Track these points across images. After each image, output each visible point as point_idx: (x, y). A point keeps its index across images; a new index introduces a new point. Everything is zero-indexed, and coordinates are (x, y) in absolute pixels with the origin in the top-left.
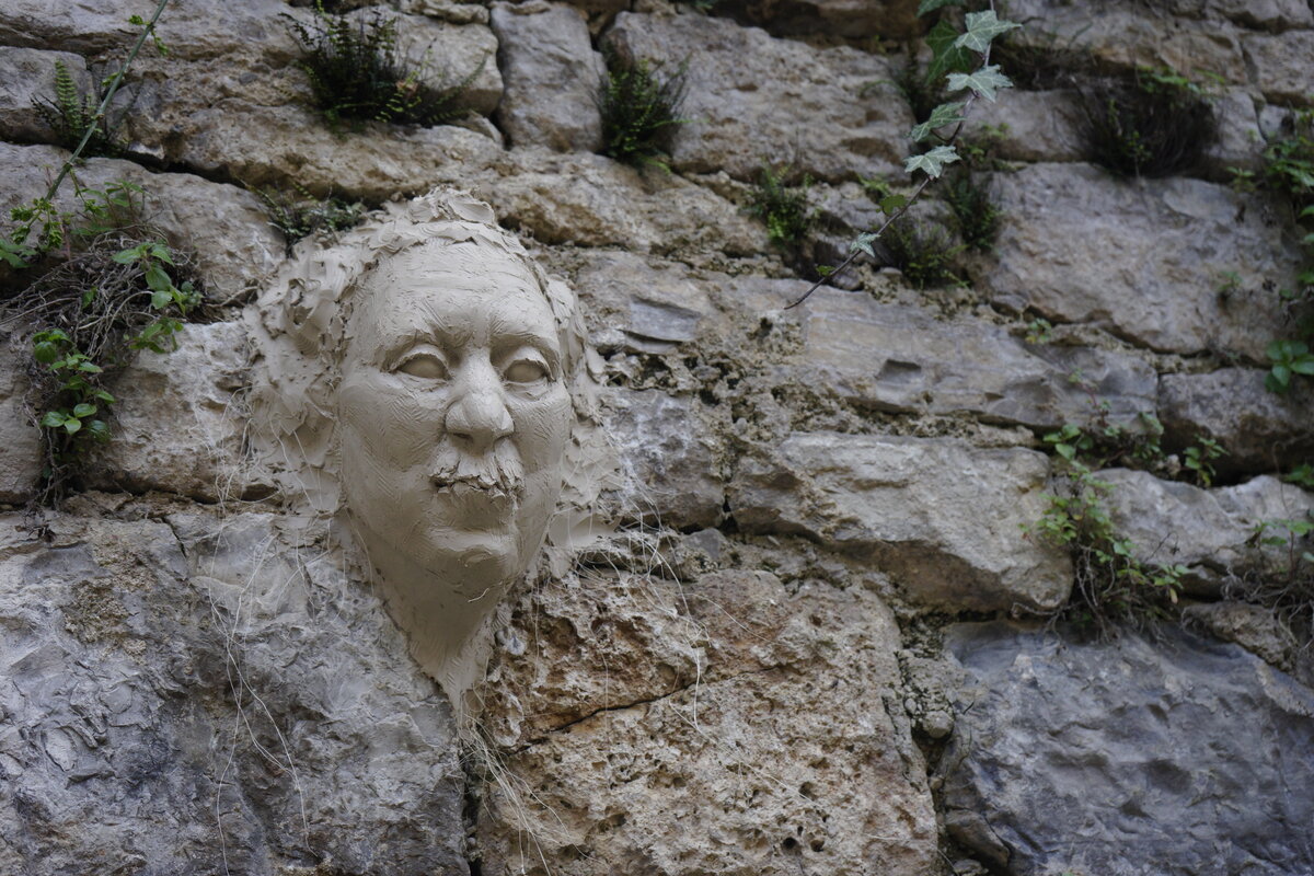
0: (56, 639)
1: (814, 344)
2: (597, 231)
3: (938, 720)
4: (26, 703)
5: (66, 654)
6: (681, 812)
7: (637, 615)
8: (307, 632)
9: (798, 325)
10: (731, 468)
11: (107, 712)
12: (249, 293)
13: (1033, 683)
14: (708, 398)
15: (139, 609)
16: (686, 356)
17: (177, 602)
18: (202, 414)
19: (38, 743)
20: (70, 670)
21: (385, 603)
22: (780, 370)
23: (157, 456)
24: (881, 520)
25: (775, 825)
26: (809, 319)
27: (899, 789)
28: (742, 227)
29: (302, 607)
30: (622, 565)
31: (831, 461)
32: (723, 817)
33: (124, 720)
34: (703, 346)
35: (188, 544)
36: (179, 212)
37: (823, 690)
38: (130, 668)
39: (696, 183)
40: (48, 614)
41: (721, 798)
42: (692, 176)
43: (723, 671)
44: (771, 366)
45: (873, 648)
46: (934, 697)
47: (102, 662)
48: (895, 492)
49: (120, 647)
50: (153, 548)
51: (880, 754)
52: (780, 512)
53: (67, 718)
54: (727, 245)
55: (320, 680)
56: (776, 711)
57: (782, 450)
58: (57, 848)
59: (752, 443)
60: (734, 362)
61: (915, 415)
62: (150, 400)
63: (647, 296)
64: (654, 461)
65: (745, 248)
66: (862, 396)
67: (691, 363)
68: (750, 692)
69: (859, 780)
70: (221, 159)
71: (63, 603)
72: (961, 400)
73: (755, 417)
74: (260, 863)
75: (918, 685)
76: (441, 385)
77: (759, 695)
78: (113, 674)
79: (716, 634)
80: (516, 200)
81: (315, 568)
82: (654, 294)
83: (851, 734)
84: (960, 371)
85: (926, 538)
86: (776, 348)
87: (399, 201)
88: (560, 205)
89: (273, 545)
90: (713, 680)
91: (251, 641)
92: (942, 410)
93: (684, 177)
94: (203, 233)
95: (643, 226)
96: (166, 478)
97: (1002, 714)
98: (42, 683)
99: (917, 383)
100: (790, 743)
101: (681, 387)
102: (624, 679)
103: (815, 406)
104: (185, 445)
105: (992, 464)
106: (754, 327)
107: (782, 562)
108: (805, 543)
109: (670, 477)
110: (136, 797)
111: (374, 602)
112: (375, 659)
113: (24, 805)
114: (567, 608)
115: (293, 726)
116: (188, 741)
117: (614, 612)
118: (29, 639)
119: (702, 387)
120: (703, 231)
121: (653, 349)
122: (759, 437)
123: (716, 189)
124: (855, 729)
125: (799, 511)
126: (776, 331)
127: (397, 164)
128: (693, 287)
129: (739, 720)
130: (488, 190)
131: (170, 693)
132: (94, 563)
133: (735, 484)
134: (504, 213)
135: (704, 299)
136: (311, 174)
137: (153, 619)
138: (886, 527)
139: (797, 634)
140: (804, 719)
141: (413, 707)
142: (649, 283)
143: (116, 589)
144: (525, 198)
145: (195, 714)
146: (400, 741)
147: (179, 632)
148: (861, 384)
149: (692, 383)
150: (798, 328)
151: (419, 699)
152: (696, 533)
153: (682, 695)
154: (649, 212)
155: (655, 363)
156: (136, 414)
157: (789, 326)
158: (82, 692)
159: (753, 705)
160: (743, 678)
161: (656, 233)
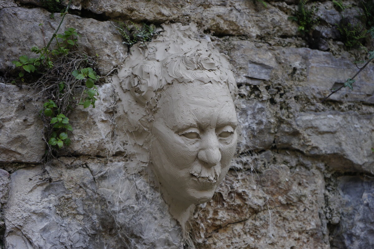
0: (54, 219)
1: (311, 77)
2: (238, 30)
3: (336, 220)
4: (45, 243)
5: (57, 223)
7: (244, 190)
8: (136, 208)
9: (306, 68)
10: (278, 129)
11: (72, 244)
12: (114, 70)
13: (367, 205)
14: (272, 101)
15: (81, 204)
16: (266, 85)
17: (93, 200)
18: (100, 125)
20: (59, 229)
21: (162, 194)
22: (298, 88)
24: (325, 146)
26: (310, 67)
27: (321, 245)
28: (289, 25)
29: (134, 197)
30: (239, 170)
31: (312, 124)
33: (78, 245)
34: (273, 81)
35: (96, 177)
36: (89, 38)
37: (301, 212)
38: (78, 226)
39: (274, 6)
40: (51, 210)
42: (273, 3)
44: (295, 87)
45: (317, 194)
46: (335, 212)
47: (69, 224)
48: (331, 135)
49: (74, 218)
50: (85, 181)
51: (316, 233)
52: (292, 144)
54: (283, 33)
55: (140, 224)
56: (285, 221)
57: (296, 122)
59: (286, 119)
60: (283, 86)
61: (341, 103)
62: (82, 122)
63: (255, 61)
64: (253, 130)
65: (289, 34)
66: (325, 97)
67: (268, 88)
68: (277, 215)
69: (309, 243)
70: (103, 10)
71: (56, 204)
72: (358, 96)
73: (288, 108)
75: (331, 207)
76: (197, 141)
77: (280, 216)
78: (73, 229)
79: (268, 193)
80: (210, 21)
81: (139, 183)
82: (257, 59)
83: (308, 229)
84: (359, 85)
85: (339, 152)
86: (297, 79)
87: (168, 24)
88: (225, 21)
89: (125, 174)
91: (118, 212)
92: (350, 100)
93: (270, 4)
94: (98, 47)
95: (254, 27)
96: (88, 152)
97: (357, 217)
98: (50, 234)
99: (344, 90)
100: (289, 232)
101: (264, 99)
102: (237, 213)
104: (95, 139)
105: (365, 121)
106: (290, 71)
107: (290, 161)
108: (298, 154)
109: (258, 135)
111: (158, 194)
112: (158, 216)
114: (220, 189)
115: (131, 241)
117: (236, 189)
118: (45, 219)
119: (270, 97)
120: (276, 29)
121: (255, 83)
122: (288, 117)
123: (281, 8)
124: (310, 226)
125: (299, 144)
126: (298, 72)
127: (168, 9)
128: (270, 54)
129: (273, 226)
130: (200, 17)
131: (92, 234)
132: (65, 188)
133: (278, 134)
134: (206, 28)
135: (274, 59)
136: (136, 15)
137: (86, 208)
138: (327, 148)
139: (294, 193)
140: (294, 224)
141: (170, 231)
142: (255, 54)
143: (73, 198)
144: (214, 20)
145: (99, 239)
146: (165, 243)
147: (94, 212)
148: (325, 92)
149: (268, 96)
150: (305, 70)
151: (172, 228)
152: (263, 153)
153: (255, 217)
154: (257, 21)
155: (255, 88)
156: (78, 128)
157: (302, 69)
158: (63, 237)
159: (278, 220)
160: (275, 210)
161: (258, 30)
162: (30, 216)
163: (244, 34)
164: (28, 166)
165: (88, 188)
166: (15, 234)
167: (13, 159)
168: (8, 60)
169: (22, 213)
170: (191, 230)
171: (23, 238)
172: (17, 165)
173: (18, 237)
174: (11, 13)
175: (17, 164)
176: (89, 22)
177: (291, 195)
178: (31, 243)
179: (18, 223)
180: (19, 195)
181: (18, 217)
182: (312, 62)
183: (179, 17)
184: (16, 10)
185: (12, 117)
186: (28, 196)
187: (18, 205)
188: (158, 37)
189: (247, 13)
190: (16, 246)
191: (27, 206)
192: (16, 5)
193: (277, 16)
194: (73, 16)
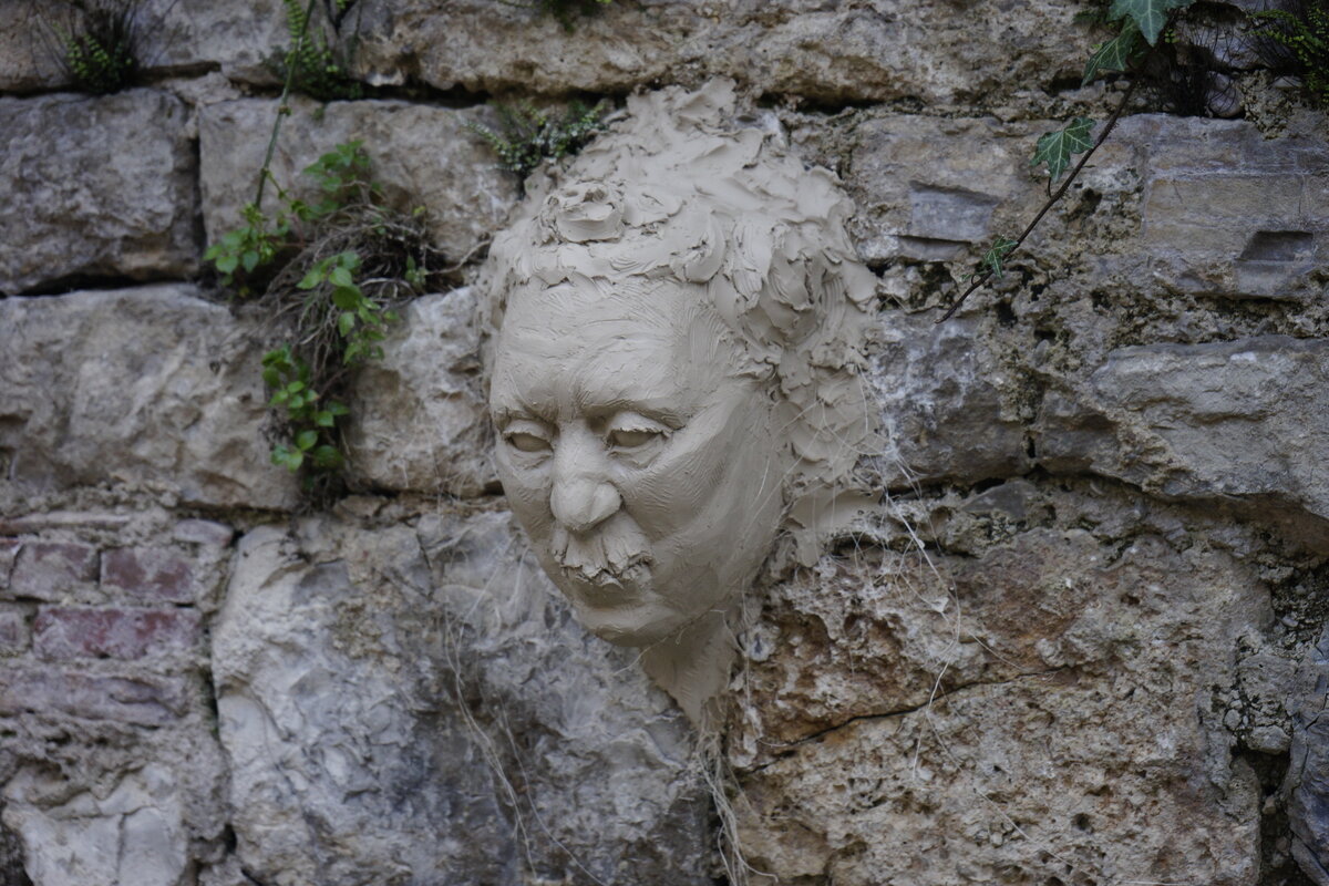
0: (324, 661)
1: (1154, 221)
2: (885, 83)
3: (1268, 736)
4: (305, 722)
5: (333, 675)
6: (927, 844)
7: (893, 611)
8: (542, 645)
9: (1138, 190)
10: (1032, 406)
11: (369, 733)
12: (481, 249)
14: (1005, 314)
15: (390, 628)
16: (977, 261)
17: (422, 618)
18: (435, 408)
19: (319, 760)
20: (340, 690)
22: (1104, 262)
24: (1228, 466)
25: (1039, 863)
26: (1153, 180)
27: (1207, 822)
28: (1082, 43)
29: (541, 615)
30: (879, 546)
31: (1161, 389)
32: (975, 851)
33: (386, 738)
35: (431, 553)
36: (407, 164)
37: (1117, 699)
38: (388, 685)
40: (314, 637)
41: (971, 832)
43: (1001, 672)
44: (1093, 258)
45: (1199, 637)
46: (1265, 708)
47: (367, 678)
48: (1249, 427)
49: (380, 663)
50: (397, 564)
51: (1184, 779)
52: (1091, 461)
53: (338, 737)
54: (1059, 72)
55: (555, 696)
57: (1093, 381)
58: (341, 857)
59: (1055, 374)
60: (1038, 261)
61: (1298, 307)
62: (388, 398)
63: (932, 181)
64: (922, 415)
65: (1082, 72)
66: (1218, 288)
68: (1021, 703)
69: (1155, 809)
70: (453, 77)
71: (328, 622)
73: (1068, 335)
74: (512, 875)
75: (1248, 691)
76: (546, 458)
77: (1033, 705)
78: (374, 692)
79: (992, 627)
80: (777, 66)
82: (944, 175)
83: (1142, 757)
85: (1284, 490)
86: (1101, 231)
87: (642, 93)
88: (836, 58)
89: (512, 547)
90: (991, 681)
91: (492, 656)
94: (430, 187)
95: (944, 67)
96: (410, 482)
98: (317, 703)
99: (1305, 257)
100: (1066, 765)
101: (970, 307)
102: (879, 685)
103: (1151, 309)
104: (422, 447)
106: (1073, 204)
107: (1103, 518)
109: (946, 430)
110: (401, 811)
112: (607, 674)
113: (311, 818)
114: (818, 603)
115: (536, 741)
116: (444, 756)
117: (868, 607)
118: (300, 660)
119: (995, 301)
120: (1019, 64)
122: (1063, 366)
124: (1150, 751)
125: (1116, 461)
126: (1104, 205)
127: (632, 50)
128: (999, 152)
129: (1003, 739)
130: (744, 59)
131: (420, 712)
132: (349, 581)
133: (1039, 427)
134: (758, 92)
135: (1010, 170)
136: (544, 80)
137: (402, 637)
138: (1233, 475)
139: (1088, 631)
140: (1085, 737)
141: (648, 722)
142: (940, 158)
143: (368, 609)
144: (787, 60)
145: (452, 727)
146: (637, 757)
147: (424, 650)
148: (1216, 272)
149: (984, 297)
150: (1136, 196)
151: (655, 714)
152: (991, 490)
153: (947, 703)
154: (953, 44)
155: (939, 273)
156: (377, 415)
157: (1126, 196)
158: (348, 714)
159: (1025, 719)
160: (1019, 684)
161: (960, 74)
162: (263, 650)
163: (909, 93)
165: (407, 583)
166: (238, 692)
167: (235, 500)
169: (243, 639)
170: (726, 727)
171: (257, 706)
173: (247, 702)
174: (217, 119)
176: (411, 118)
177: (1075, 636)
178: (274, 724)
179: (237, 665)
180: (244, 593)
181: (234, 652)
182: (1157, 166)
183: (669, 69)
184: (230, 109)
185: (215, 392)
186: (259, 596)
187: (238, 618)
188: (599, 138)
189: (919, 22)
190: (243, 725)
191: (256, 623)
192: (235, 95)
193: (1028, 15)
194: (372, 107)
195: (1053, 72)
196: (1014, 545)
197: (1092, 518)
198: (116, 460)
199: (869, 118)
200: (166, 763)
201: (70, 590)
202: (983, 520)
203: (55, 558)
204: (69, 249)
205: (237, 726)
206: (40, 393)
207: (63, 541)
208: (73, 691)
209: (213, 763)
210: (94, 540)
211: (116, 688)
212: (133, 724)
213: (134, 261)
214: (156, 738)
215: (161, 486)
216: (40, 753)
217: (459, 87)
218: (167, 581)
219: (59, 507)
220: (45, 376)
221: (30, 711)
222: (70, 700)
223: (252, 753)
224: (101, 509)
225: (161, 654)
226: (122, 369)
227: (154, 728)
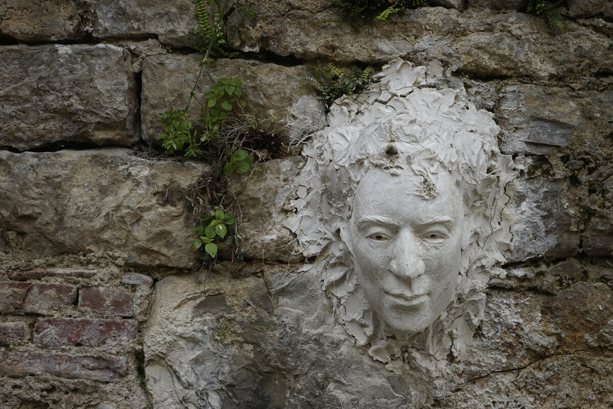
0: (210, 346)
2: (515, 68)
4: (198, 378)
5: (215, 354)
10: (585, 224)
11: (235, 383)
14: (574, 181)
15: (249, 329)
16: (562, 155)
19: (205, 398)
20: (218, 361)
23: (256, 245)
33: (244, 386)
34: (574, 148)
35: (273, 290)
36: (266, 92)
38: (246, 359)
39: (584, 25)
40: (206, 334)
42: (581, 21)
43: (566, 349)
47: (233, 355)
49: (242, 347)
50: (255, 297)
53: (217, 386)
54: (600, 69)
56: (594, 374)
59: (598, 209)
60: (592, 156)
62: (252, 212)
63: (541, 116)
64: (535, 227)
67: (565, 159)
68: (579, 364)
70: (290, 50)
71: (213, 326)
73: (604, 192)
77: (584, 365)
78: (238, 362)
79: (564, 328)
80: (464, 56)
82: (546, 113)
88: (492, 54)
90: (560, 354)
93: (576, 22)
95: (545, 62)
96: (262, 255)
98: (205, 368)
100: (600, 393)
101: (557, 177)
104: (271, 237)
107: (612, 277)
115: (327, 386)
116: (275, 395)
117: (504, 318)
118: (197, 346)
119: (570, 174)
120: (584, 63)
121: (543, 151)
122: (603, 206)
123: (597, 29)
127: (391, 43)
128: (572, 104)
129: (570, 382)
130: (447, 52)
131: (265, 372)
132: (226, 305)
133: (587, 234)
134: (454, 68)
135: (578, 113)
136: (341, 55)
139: (612, 330)
140: (610, 380)
142: (544, 105)
143: (237, 319)
144: (469, 54)
145: (279, 380)
149: (565, 172)
152: (560, 263)
153: (540, 364)
154: (550, 52)
155: (543, 160)
156: (245, 220)
158: (223, 373)
159: (580, 372)
160: (576, 355)
161: (552, 67)
162: (176, 341)
163: (527, 74)
164: (180, 272)
166: (158, 363)
167: (157, 262)
168: (152, 127)
169: (166, 336)
171: (169, 370)
172: (167, 271)
173: (162, 368)
174: (155, 64)
175: (166, 268)
177: (605, 332)
178: (179, 378)
179: (160, 349)
180: (163, 311)
181: (159, 342)
183: (408, 54)
184: (163, 58)
185: (152, 206)
186: (174, 313)
187: (160, 325)
189: (533, 41)
190: (159, 381)
191: (172, 327)
192: (165, 52)
193: (588, 41)
194: (244, 62)
195: (598, 68)
196: (572, 289)
197: (608, 277)
198: (90, 240)
199: (506, 84)
200: (113, 401)
201: (59, 310)
202: (558, 278)
203: (52, 292)
204: (61, 127)
205: (155, 381)
206: (47, 204)
207: (57, 283)
208: (59, 364)
209: (142, 400)
210: (75, 283)
211: (85, 362)
212: (95, 381)
213: (101, 135)
214: (108, 388)
215: (117, 254)
216: (38, 398)
217: (292, 55)
218: (117, 304)
219: (53, 265)
220: (50, 195)
221: (32, 375)
222: (57, 368)
223: (166, 395)
224: (78, 266)
225: (114, 343)
226: (96, 192)
227: (107, 383)
